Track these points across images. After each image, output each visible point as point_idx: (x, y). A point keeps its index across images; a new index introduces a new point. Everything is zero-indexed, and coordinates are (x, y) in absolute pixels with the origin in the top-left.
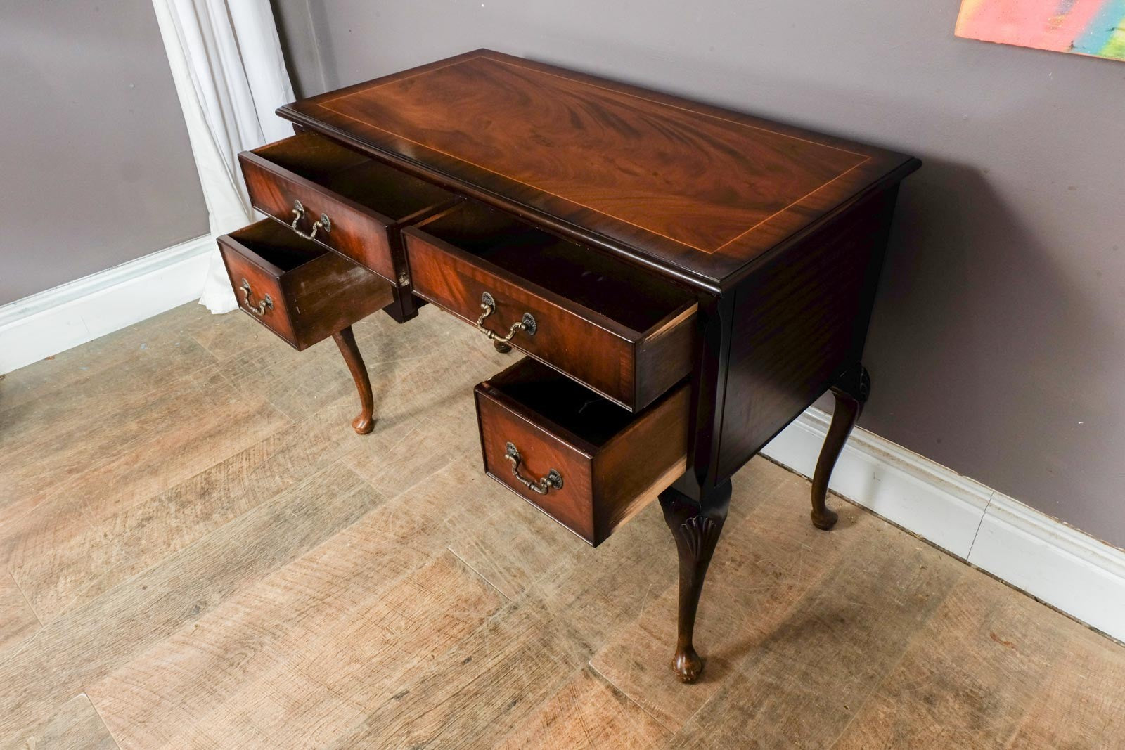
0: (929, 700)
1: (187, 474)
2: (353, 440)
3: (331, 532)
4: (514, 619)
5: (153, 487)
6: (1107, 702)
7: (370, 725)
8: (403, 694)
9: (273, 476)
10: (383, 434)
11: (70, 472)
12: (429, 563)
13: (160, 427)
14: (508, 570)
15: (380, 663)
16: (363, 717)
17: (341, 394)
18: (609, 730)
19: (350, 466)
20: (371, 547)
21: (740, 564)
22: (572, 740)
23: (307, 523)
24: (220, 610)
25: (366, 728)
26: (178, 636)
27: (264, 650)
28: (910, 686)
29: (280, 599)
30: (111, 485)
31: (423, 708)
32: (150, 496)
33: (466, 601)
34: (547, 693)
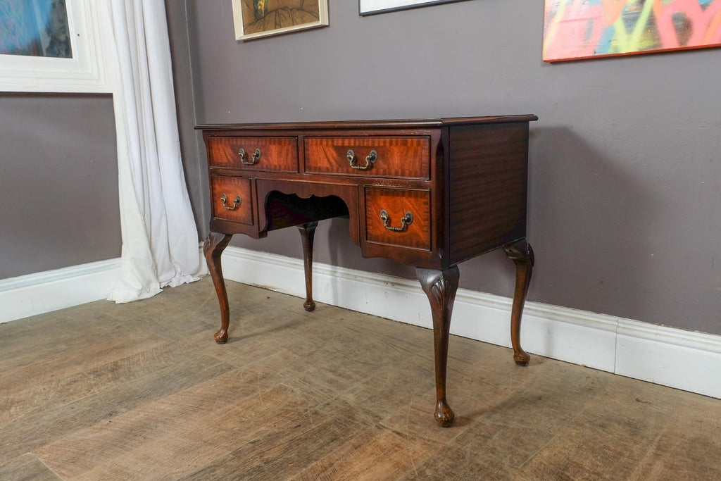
0: (603, 426)
1: (102, 363)
2: (215, 346)
3: (202, 381)
4: (328, 408)
5: (79, 369)
6: (714, 421)
7: (234, 455)
8: (255, 441)
9: (160, 361)
10: (234, 343)
11: (19, 365)
12: (268, 390)
13: (82, 346)
14: (322, 390)
15: (239, 430)
16: (229, 452)
17: (204, 330)
18: (397, 449)
19: (213, 356)
20: (230, 385)
21: (472, 381)
22: (372, 454)
23: (185, 379)
24: (126, 414)
25: (231, 456)
26: (97, 426)
27: (158, 429)
28: (589, 422)
29: (169, 408)
30: (48, 369)
31: (270, 447)
32: (75, 373)
33: (295, 403)
34: (353, 436)
